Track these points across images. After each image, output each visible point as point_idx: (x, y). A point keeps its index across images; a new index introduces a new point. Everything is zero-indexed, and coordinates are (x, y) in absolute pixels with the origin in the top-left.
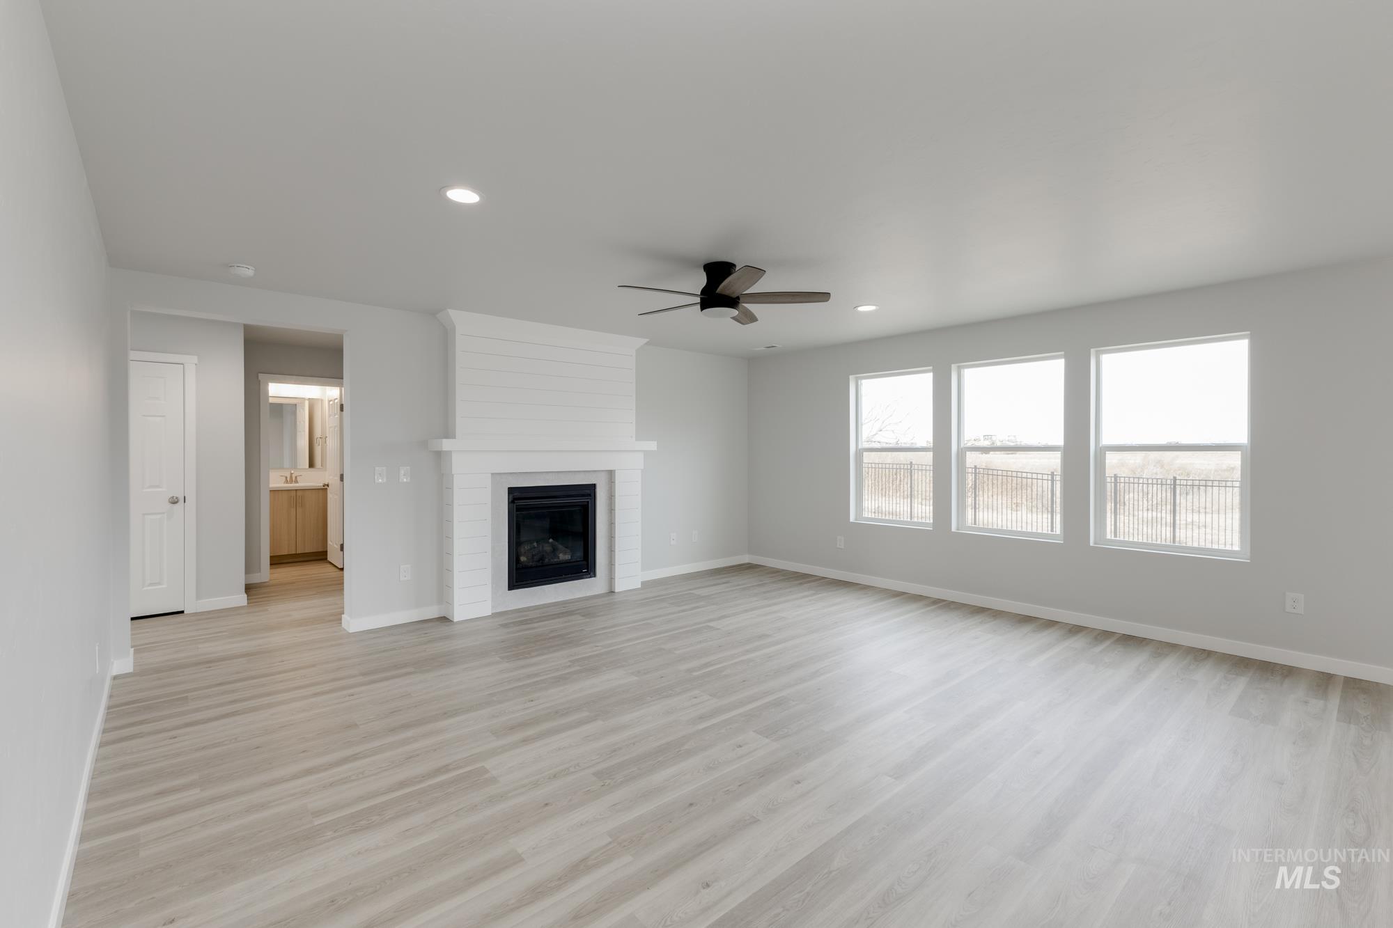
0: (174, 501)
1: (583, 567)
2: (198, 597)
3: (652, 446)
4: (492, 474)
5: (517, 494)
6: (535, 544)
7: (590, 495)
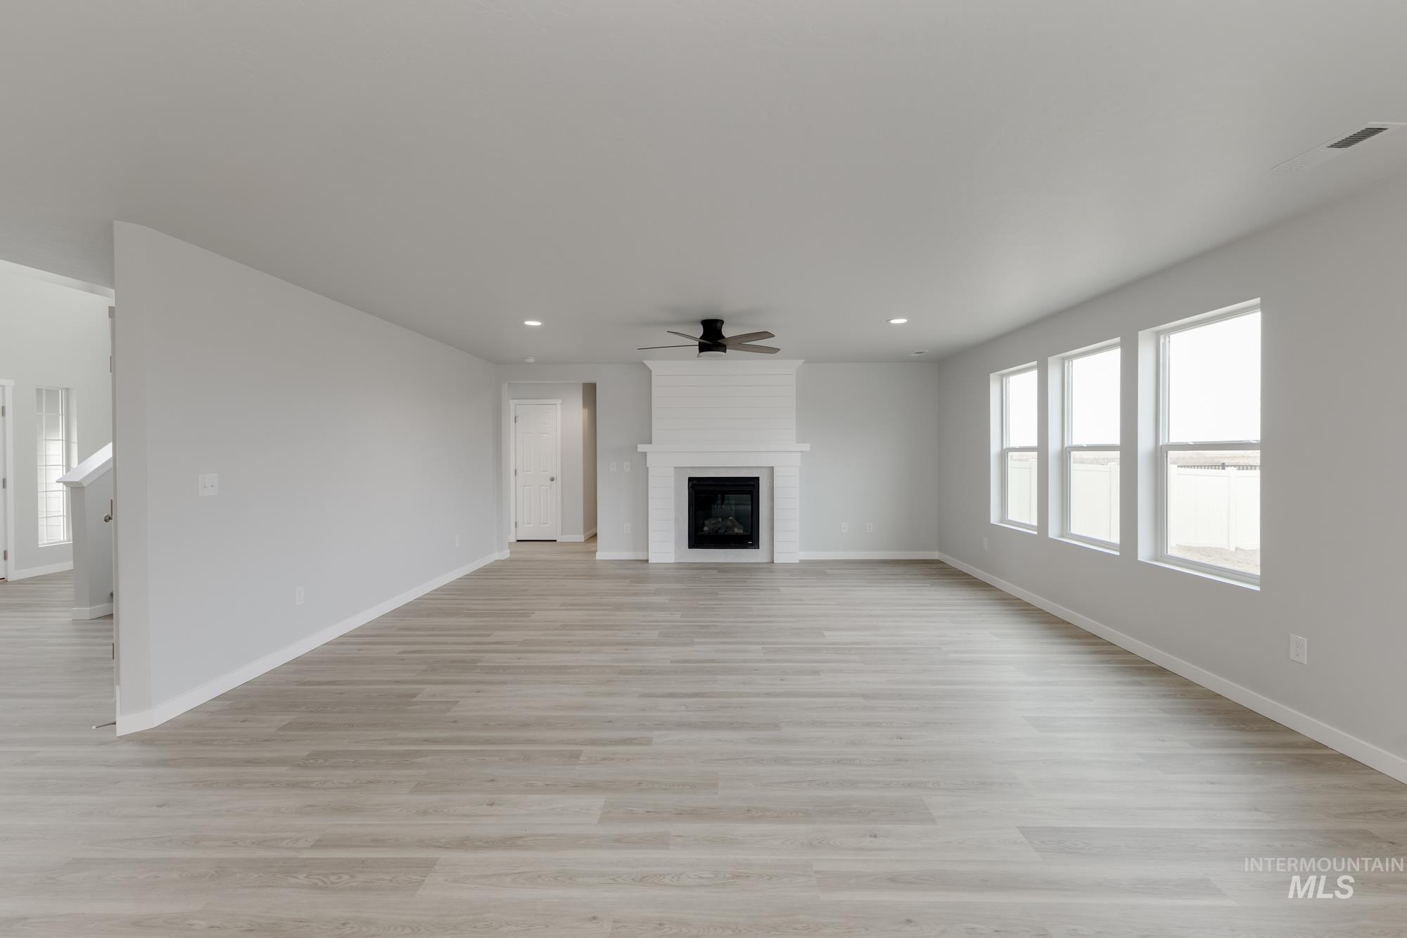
0: (552, 479)
1: (749, 539)
2: (562, 534)
3: (806, 447)
4: (675, 468)
5: (695, 482)
6: (720, 520)
7: (754, 485)
